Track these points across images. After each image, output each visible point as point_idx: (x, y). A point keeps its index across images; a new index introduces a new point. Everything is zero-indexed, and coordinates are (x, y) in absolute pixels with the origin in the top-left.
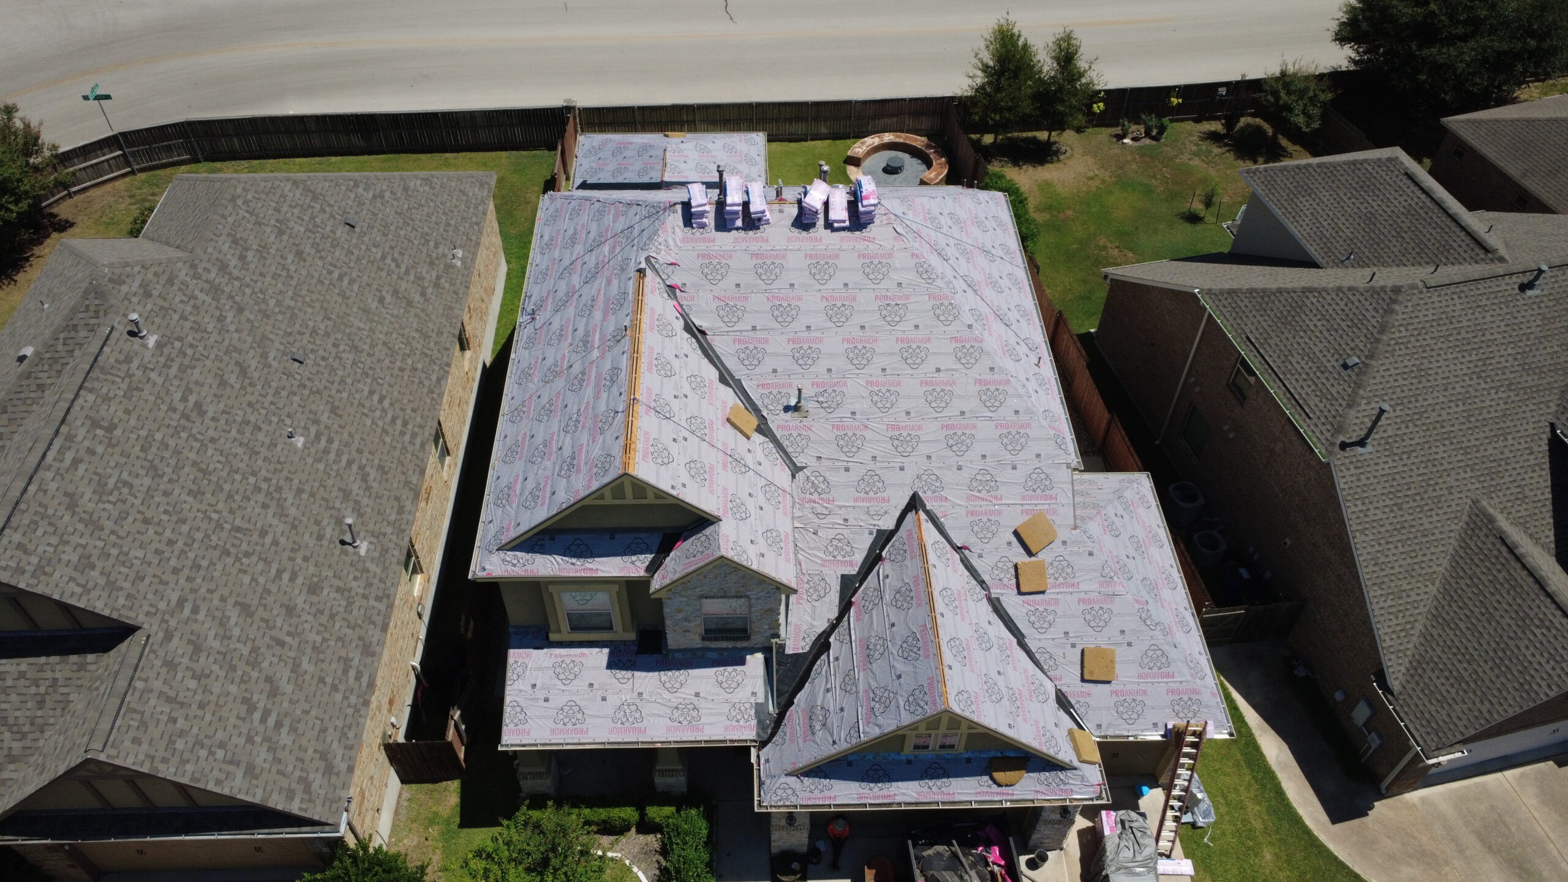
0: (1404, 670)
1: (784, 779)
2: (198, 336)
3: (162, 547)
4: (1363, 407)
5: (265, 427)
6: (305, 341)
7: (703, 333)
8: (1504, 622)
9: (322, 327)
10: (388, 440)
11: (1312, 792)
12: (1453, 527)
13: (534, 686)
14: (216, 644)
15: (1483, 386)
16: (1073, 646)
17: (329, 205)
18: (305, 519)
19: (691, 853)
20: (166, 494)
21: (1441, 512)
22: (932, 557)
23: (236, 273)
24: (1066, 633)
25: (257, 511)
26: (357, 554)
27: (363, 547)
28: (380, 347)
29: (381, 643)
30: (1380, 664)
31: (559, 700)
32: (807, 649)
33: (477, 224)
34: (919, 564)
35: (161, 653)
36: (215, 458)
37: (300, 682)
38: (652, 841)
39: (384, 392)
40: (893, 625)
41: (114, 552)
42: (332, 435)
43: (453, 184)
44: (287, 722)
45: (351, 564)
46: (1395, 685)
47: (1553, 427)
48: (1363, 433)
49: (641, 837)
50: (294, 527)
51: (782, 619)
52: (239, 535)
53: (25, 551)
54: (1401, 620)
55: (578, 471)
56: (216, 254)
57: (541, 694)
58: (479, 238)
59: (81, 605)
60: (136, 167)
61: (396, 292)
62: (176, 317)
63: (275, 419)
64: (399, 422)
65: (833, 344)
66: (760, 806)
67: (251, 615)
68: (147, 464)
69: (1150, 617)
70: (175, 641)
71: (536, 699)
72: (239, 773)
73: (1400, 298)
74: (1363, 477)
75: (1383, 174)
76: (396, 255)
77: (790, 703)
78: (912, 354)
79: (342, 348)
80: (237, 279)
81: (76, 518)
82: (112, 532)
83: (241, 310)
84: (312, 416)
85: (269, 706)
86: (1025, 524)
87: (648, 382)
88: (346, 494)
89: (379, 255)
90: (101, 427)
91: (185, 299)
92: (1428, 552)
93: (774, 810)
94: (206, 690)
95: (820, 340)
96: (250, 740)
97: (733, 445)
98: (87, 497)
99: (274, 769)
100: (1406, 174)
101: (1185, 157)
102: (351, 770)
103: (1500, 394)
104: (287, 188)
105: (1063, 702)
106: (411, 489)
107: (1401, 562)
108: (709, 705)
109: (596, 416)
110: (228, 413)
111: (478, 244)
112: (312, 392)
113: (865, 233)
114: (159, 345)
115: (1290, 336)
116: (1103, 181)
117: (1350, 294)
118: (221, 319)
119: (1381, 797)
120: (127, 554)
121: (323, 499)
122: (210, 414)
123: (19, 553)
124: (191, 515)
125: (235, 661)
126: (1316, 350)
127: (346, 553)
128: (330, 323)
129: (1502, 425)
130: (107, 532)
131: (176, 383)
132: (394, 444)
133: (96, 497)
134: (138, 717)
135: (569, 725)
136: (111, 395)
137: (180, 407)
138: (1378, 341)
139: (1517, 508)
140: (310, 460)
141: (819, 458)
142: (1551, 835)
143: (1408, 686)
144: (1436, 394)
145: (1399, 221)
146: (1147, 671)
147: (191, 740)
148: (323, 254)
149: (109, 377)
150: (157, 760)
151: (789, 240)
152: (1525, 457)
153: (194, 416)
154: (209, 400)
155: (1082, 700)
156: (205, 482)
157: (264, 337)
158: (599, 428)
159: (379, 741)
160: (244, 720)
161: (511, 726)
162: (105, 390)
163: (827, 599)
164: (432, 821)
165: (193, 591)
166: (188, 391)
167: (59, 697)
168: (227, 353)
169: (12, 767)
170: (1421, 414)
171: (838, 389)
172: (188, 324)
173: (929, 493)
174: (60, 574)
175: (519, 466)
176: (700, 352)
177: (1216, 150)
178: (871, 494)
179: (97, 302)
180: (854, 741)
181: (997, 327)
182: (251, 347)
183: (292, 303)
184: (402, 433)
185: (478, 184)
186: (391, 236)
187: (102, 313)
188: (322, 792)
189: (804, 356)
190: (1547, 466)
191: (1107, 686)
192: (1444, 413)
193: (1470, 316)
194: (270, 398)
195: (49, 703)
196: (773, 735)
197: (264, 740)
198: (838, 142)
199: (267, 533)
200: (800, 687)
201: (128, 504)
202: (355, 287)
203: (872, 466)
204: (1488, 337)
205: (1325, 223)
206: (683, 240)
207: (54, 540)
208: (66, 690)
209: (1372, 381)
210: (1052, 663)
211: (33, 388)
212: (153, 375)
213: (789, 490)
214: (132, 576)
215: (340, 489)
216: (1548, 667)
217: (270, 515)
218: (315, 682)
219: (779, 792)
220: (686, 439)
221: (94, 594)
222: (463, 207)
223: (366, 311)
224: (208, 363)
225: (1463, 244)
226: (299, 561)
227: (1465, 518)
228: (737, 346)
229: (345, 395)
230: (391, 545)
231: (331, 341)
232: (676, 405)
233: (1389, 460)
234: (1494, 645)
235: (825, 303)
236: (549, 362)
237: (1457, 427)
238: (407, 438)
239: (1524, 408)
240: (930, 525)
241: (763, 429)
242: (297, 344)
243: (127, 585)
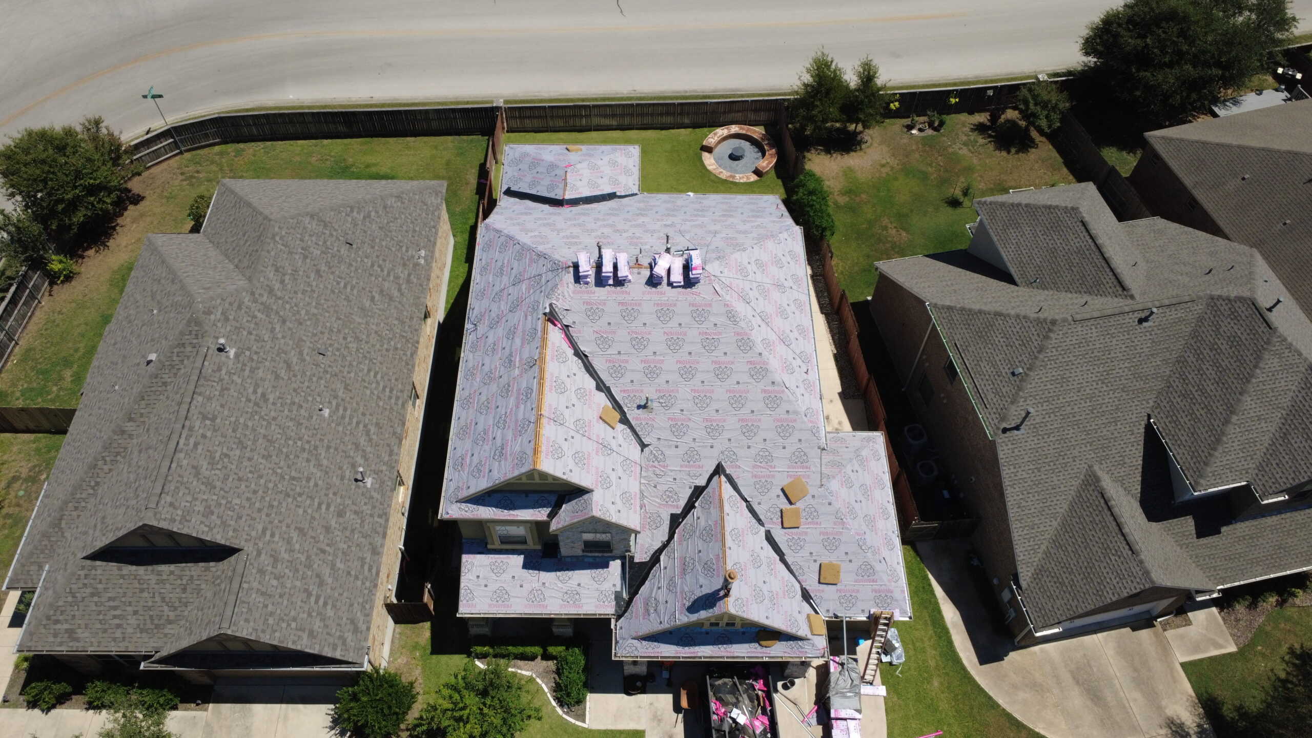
0: (1030, 574)
1: (631, 641)
2: (259, 345)
3: (250, 495)
4: (1021, 403)
5: (304, 405)
6: (325, 338)
7: (586, 356)
8: (1094, 549)
9: (336, 326)
10: (381, 403)
11: (970, 643)
12: (1074, 483)
13: (478, 577)
14: (286, 556)
15: (1105, 389)
16: (815, 561)
17: (336, 230)
18: (332, 467)
19: (574, 676)
20: (250, 459)
21: (1066, 473)
22: (727, 508)
23: (279, 294)
24: (811, 553)
25: (304, 464)
26: (365, 487)
27: (369, 482)
28: (373, 335)
29: (382, 546)
30: (1016, 569)
31: (493, 587)
32: (648, 559)
33: (434, 227)
34: (719, 513)
35: (256, 565)
36: (277, 431)
37: (336, 575)
38: (551, 665)
39: (377, 369)
40: (700, 551)
41: (223, 502)
42: (347, 405)
43: (417, 197)
44: (330, 602)
45: (363, 495)
46: (1024, 584)
47: (1149, 417)
48: (1019, 421)
49: (544, 662)
50: (327, 473)
51: (632, 543)
52: (294, 482)
53: (175, 508)
54: (1032, 543)
55: (506, 459)
56: (266, 283)
57: (483, 582)
58: (435, 239)
59: (208, 538)
60: (183, 149)
61: (382, 291)
62: (245, 333)
63: (310, 399)
64: (387, 390)
65: (670, 363)
66: (615, 656)
67: (305, 535)
68: (237, 441)
69: (865, 544)
70: (263, 556)
71: (479, 585)
72: (305, 636)
73: (1055, 329)
74: (1016, 450)
75: (1067, 219)
76: (381, 262)
77: (636, 592)
78: (721, 372)
79: (349, 339)
80: (280, 298)
81: (200, 482)
82: (222, 489)
83: (284, 322)
84: (333, 393)
85: (319, 593)
86: (789, 485)
87: (551, 400)
88: (357, 446)
89: (370, 264)
90: (208, 419)
91: (250, 319)
92: (1055, 499)
93: (624, 659)
94: (283, 586)
95: (662, 361)
96: (310, 615)
97: (603, 436)
98: (205, 467)
99: (325, 632)
100: (1082, 222)
101: (956, 147)
102: (368, 629)
103: (1116, 395)
104: (307, 222)
105: (806, 596)
106: (397, 437)
107: (1036, 506)
108: (586, 592)
109: (517, 421)
110: (282, 398)
111: (435, 243)
112: (332, 376)
113: (694, 289)
114: (237, 355)
115: (982, 347)
116: (892, 168)
117: (1023, 321)
118: (273, 330)
119: (1014, 650)
120: (231, 502)
121: (343, 451)
122: (271, 400)
123: (171, 509)
124: (266, 472)
125: (298, 566)
126: (997, 359)
127: (358, 487)
128: (340, 322)
129: (1115, 415)
130: (218, 489)
131: (249, 381)
132: (385, 406)
133: (210, 467)
134: (246, 606)
135: (500, 602)
136: (212, 395)
137: (253, 398)
138: (1036, 358)
139: (1118, 470)
140: (333, 425)
141: (659, 439)
142: (1118, 674)
143: (1032, 585)
144: (1072, 394)
145: (1072, 257)
146: (860, 578)
147: (277, 618)
148: (333, 270)
149: (209, 383)
150: (259, 631)
151: (644, 293)
152: (1128, 436)
153: (261, 403)
154: (269, 390)
155: (818, 594)
156: (272, 448)
157: (301, 340)
158: (518, 433)
159: (382, 602)
160: (305, 602)
161: (464, 602)
162: (208, 393)
163: (661, 529)
164: (415, 647)
165: (271, 522)
166: (257, 386)
167: (194, 587)
168: (278, 354)
169: (169, 626)
170: (1059, 408)
171: (673, 394)
172: (253, 337)
173: (728, 463)
174: (195, 519)
175: (468, 444)
176: (583, 370)
177: (981, 140)
178: (692, 463)
179: (196, 328)
180: (672, 624)
181: (780, 349)
182: (293, 349)
183: (316, 311)
184: (390, 398)
185: (434, 194)
186: (376, 248)
187: (200, 336)
188: (353, 644)
189: (651, 372)
190: (1142, 443)
191: (834, 587)
192: (1076, 407)
193: (1102, 341)
194: (306, 384)
195: (189, 589)
196: (625, 611)
197: (318, 614)
198: (697, 130)
199: (311, 478)
200: (643, 583)
201: (228, 469)
202: (355, 292)
203: (693, 445)
204: (1113, 355)
205: (1024, 252)
206: (574, 292)
207: (189, 498)
208: (198, 582)
209: (1029, 386)
210: (801, 571)
211: (160, 384)
212: (235, 378)
213: (638, 462)
214: (235, 517)
215: (353, 443)
216: (1115, 582)
217: (312, 466)
218: (344, 575)
219: (628, 648)
220: (573, 437)
221: (215, 530)
222: (424, 214)
223: (363, 309)
224: (267, 364)
225: (1110, 282)
226: (331, 496)
227: (1082, 477)
228: (608, 365)
229: (352, 375)
230: (386, 478)
231: (341, 336)
232: (567, 413)
233: (1035, 439)
234: (1086, 564)
235: (666, 337)
236: (486, 368)
237: (1084, 417)
238: (393, 401)
239: (1131, 404)
240: (728, 485)
241: (624, 420)
242: (320, 342)
243: (232, 523)
